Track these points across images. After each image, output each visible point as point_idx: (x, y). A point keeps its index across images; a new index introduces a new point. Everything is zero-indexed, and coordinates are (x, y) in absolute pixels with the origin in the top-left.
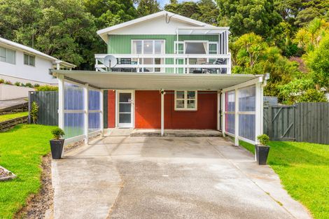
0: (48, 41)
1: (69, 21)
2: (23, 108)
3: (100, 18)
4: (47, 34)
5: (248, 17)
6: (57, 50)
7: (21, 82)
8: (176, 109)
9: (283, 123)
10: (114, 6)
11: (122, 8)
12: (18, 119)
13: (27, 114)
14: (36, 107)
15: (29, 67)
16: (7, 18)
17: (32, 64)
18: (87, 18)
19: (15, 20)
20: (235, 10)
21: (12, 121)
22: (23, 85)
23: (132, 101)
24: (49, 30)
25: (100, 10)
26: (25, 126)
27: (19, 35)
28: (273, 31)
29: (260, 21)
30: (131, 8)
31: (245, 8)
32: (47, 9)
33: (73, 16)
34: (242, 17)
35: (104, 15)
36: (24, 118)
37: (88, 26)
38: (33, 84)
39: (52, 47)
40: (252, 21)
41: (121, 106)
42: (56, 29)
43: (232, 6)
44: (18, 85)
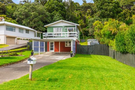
0: (34, 23)
1: (41, 16)
2: (26, 46)
3: (52, 14)
4: (33, 21)
5: (107, 11)
6: (36, 26)
7: (25, 39)
8: (66, 46)
9: (91, 50)
10: (57, 9)
11: (60, 9)
12: (25, 49)
13: (27, 48)
14: (29, 46)
15: (27, 34)
16: (20, 16)
17: (28, 33)
18: (47, 14)
19: (23, 17)
20: (102, 8)
21: (23, 50)
22: (25, 40)
23: (54, 44)
24: (34, 20)
25: (52, 10)
26: (26, 51)
27: (24, 22)
28: (117, 16)
29: (111, 13)
30: (64, 9)
31: (106, 7)
32: (33, 13)
33: (42, 14)
34: (105, 11)
35: (53, 12)
36: (26, 49)
37: (48, 17)
38: (28, 39)
39: (35, 26)
40: (109, 12)
41: (51, 45)
42: (36, 19)
43: (101, 7)
44: (24, 39)
